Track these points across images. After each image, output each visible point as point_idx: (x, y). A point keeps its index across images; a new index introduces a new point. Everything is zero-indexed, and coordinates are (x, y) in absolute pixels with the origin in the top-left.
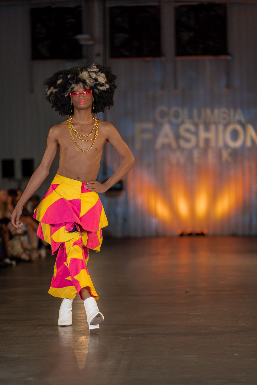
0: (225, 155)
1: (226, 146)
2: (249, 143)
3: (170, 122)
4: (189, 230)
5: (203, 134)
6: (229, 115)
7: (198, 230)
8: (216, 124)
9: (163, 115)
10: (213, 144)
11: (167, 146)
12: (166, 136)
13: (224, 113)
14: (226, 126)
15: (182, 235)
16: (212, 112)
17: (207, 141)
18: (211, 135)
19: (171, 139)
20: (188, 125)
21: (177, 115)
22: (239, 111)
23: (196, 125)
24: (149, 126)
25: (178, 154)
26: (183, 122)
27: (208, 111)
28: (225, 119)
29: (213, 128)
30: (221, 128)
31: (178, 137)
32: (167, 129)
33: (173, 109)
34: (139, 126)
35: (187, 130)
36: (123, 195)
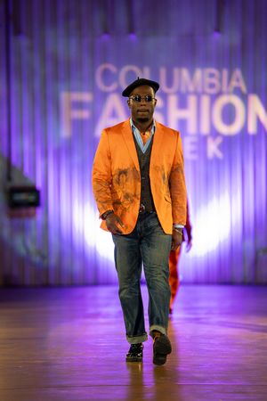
0: (213, 148)
1: (214, 133)
2: (252, 129)
5: (175, 113)
6: (221, 80)
8: (198, 95)
9: (108, 78)
10: (192, 128)
12: (114, 115)
13: (212, 75)
14: (214, 98)
16: (192, 74)
17: (183, 123)
18: (190, 114)
22: (238, 73)
23: (165, 97)
24: (87, 97)
27: (185, 73)
28: (212, 86)
29: (192, 100)
30: (206, 101)
33: (126, 69)
34: (65, 97)
36: (40, 212)
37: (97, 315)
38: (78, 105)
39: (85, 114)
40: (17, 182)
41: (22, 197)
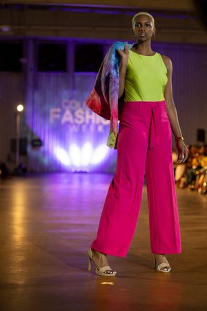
0: (100, 129)
1: (101, 124)
3: (70, 109)
4: (78, 170)
5: (88, 117)
7: (84, 170)
9: (66, 104)
10: (93, 121)
11: (68, 123)
12: (68, 116)
15: (76, 172)
17: (90, 120)
18: (93, 117)
19: (70, 119)
20: (80, 111)
21: (74, 105)
23: (84, 111)
24: (59, 110)
25: (74, 127)
26: (77, 109)
31: (74, 117)
32: (68, 112)
33: (72, 102)
34: (52, 110)
35: (80, 114)
36: (42, 149)
37: (60, 183)
38: (56, 113)
39: (58, 116)
40: (35, 138)
41: (36, 143)
